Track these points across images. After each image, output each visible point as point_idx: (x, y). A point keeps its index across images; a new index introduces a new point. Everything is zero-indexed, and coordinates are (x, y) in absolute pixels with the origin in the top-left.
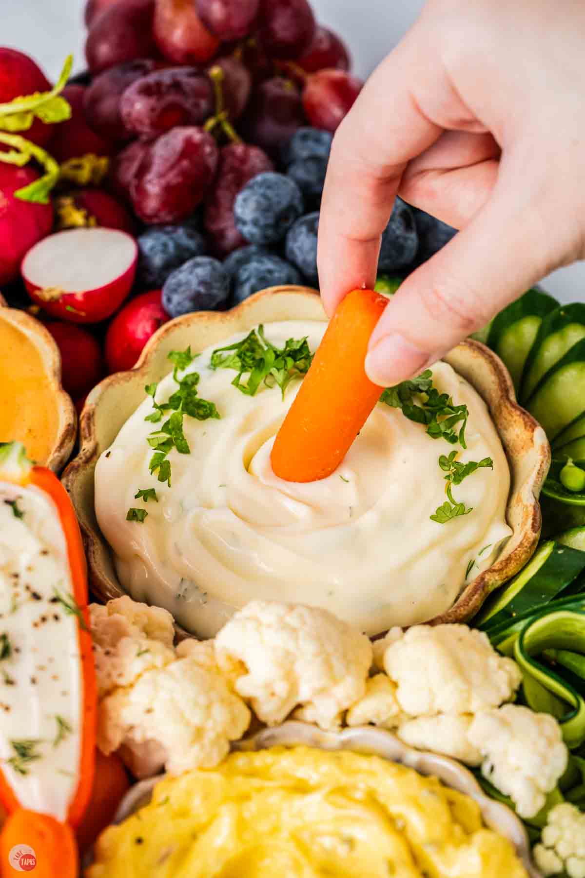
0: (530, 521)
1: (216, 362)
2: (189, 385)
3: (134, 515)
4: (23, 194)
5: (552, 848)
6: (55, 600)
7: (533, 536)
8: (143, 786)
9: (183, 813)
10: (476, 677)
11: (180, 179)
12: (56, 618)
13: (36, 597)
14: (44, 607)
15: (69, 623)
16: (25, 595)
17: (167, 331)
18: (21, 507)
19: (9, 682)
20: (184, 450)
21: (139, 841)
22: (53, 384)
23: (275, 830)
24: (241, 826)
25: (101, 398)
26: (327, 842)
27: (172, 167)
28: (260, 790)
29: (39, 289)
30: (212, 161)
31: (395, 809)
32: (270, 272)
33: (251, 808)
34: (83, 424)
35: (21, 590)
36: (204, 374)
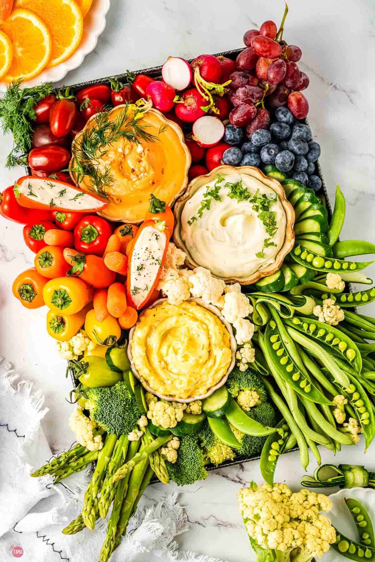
0: (278, 265)
1: (227, 185)
2: (217, 189)
3: (189, 222)
4: (202, 108)
5: (241, 354)
6: (157, 260)
7: (277, 269)
8: (161, 300)
9: (166, 312)
10: (242, 310)
11: (242, 121)
12: (156, 264)
13: (153, 258)
14: (154, 261)
15: (158, 266)
16: (151, 257)
17: (219, 169)
18: (158, 237)
19: (139, 275)
20: (208, 209)
21: (154, 315)
22: (186, 173)
23: (185, 324)
24: (177, 321)
25: (195, 183)
26: (194, 332)
27: (241, 117)
28: (185, 314)
29: (194, 135)
30: (252, 117)
31: (210, 333)
32: (252, 161)
33: (181, 318)
34: (188, 188)
35: (151, 256)
36: (222, 187)
